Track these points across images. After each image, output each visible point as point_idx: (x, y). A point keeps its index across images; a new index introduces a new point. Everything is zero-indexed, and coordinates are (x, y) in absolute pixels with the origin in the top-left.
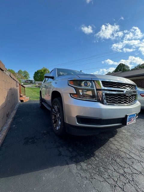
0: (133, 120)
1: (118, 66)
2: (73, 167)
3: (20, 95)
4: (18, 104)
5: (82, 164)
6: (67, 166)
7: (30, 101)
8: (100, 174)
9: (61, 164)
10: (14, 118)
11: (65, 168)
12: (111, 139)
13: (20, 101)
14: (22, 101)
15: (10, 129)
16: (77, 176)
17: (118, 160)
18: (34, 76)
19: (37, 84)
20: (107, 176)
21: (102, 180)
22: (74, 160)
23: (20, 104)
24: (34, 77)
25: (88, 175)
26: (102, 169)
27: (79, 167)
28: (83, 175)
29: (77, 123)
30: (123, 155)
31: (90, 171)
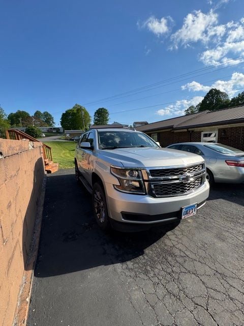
0: (192, 212)
1: (208, 94)
2: (119, 266)
3: (45, 162)
4: (44, 179)
5: (128, 263)
6: (112, 266)
7: (60, 170)
8: (146, 272)
9: (107, 263)
11: (110, 267)
13: (46, 173)
14: (49, 172)
15: (44, 222)
16: (122, 275)
17: (170, 259)
18: (61, 120)
19: (68, 135)
20: (152, 275)
21: (146, 278)
22: (120, 259)
23: (48, 177)
24: (62, 123)
25: (133, 274)
26: (148, 268)
27: (124, 266)
28: (128, 273)
29: (123, 219)
30: (177, 252)
31: (136, 270)
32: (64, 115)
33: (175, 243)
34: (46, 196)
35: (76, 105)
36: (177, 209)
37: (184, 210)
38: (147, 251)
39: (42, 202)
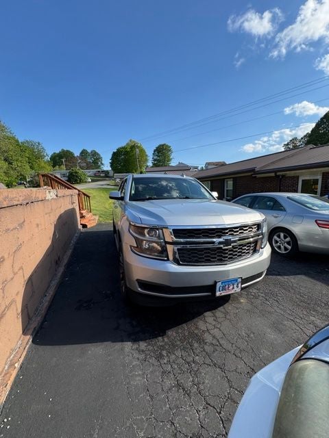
0: (233, 288)
1: (322, 119)
2: (128, 346)
3: (81, 214)
4: (76, 235)
5: (141, 343)
6: (121, 343)
7: (99, 224)
8: (160, 357)
9: (115, 340)
10: (69, 265)
11: (118, 345)
12: (208, 314)
13: (80, 227)
14: (84, 226)
16: (129, 356)
17: (196, 345)
18: (110, 161)
19: (118, 180)
20: (165, 361)
21: (156, 363)
22: (132, 337)
23: (81, 233)
24: (112, 165)
25: (142, 356)
26: (164, 353)
27: (135, 346)
28: (136, 355)
29: (139, 289)
31: (147, 352)
32: (114, 154)
33: (210, 327)
34: (72, 255)
35: (130, 141)
36: (210, 283)
37: (219, 285)
38: (169, 333)
39: (65, 261)
